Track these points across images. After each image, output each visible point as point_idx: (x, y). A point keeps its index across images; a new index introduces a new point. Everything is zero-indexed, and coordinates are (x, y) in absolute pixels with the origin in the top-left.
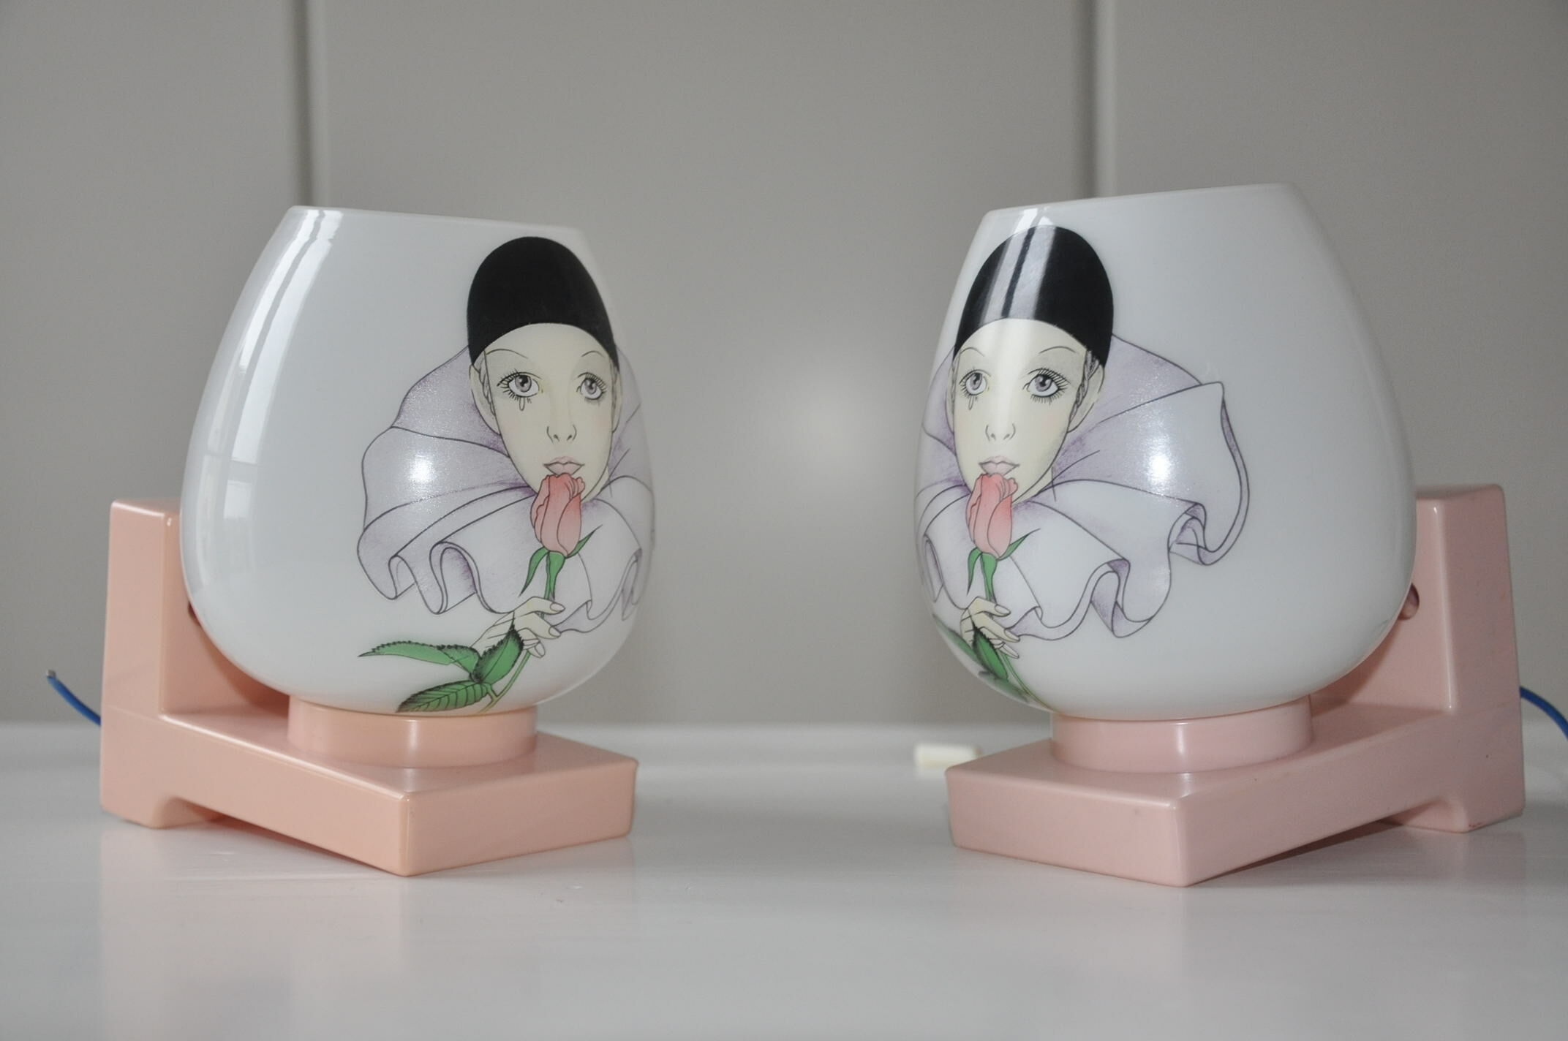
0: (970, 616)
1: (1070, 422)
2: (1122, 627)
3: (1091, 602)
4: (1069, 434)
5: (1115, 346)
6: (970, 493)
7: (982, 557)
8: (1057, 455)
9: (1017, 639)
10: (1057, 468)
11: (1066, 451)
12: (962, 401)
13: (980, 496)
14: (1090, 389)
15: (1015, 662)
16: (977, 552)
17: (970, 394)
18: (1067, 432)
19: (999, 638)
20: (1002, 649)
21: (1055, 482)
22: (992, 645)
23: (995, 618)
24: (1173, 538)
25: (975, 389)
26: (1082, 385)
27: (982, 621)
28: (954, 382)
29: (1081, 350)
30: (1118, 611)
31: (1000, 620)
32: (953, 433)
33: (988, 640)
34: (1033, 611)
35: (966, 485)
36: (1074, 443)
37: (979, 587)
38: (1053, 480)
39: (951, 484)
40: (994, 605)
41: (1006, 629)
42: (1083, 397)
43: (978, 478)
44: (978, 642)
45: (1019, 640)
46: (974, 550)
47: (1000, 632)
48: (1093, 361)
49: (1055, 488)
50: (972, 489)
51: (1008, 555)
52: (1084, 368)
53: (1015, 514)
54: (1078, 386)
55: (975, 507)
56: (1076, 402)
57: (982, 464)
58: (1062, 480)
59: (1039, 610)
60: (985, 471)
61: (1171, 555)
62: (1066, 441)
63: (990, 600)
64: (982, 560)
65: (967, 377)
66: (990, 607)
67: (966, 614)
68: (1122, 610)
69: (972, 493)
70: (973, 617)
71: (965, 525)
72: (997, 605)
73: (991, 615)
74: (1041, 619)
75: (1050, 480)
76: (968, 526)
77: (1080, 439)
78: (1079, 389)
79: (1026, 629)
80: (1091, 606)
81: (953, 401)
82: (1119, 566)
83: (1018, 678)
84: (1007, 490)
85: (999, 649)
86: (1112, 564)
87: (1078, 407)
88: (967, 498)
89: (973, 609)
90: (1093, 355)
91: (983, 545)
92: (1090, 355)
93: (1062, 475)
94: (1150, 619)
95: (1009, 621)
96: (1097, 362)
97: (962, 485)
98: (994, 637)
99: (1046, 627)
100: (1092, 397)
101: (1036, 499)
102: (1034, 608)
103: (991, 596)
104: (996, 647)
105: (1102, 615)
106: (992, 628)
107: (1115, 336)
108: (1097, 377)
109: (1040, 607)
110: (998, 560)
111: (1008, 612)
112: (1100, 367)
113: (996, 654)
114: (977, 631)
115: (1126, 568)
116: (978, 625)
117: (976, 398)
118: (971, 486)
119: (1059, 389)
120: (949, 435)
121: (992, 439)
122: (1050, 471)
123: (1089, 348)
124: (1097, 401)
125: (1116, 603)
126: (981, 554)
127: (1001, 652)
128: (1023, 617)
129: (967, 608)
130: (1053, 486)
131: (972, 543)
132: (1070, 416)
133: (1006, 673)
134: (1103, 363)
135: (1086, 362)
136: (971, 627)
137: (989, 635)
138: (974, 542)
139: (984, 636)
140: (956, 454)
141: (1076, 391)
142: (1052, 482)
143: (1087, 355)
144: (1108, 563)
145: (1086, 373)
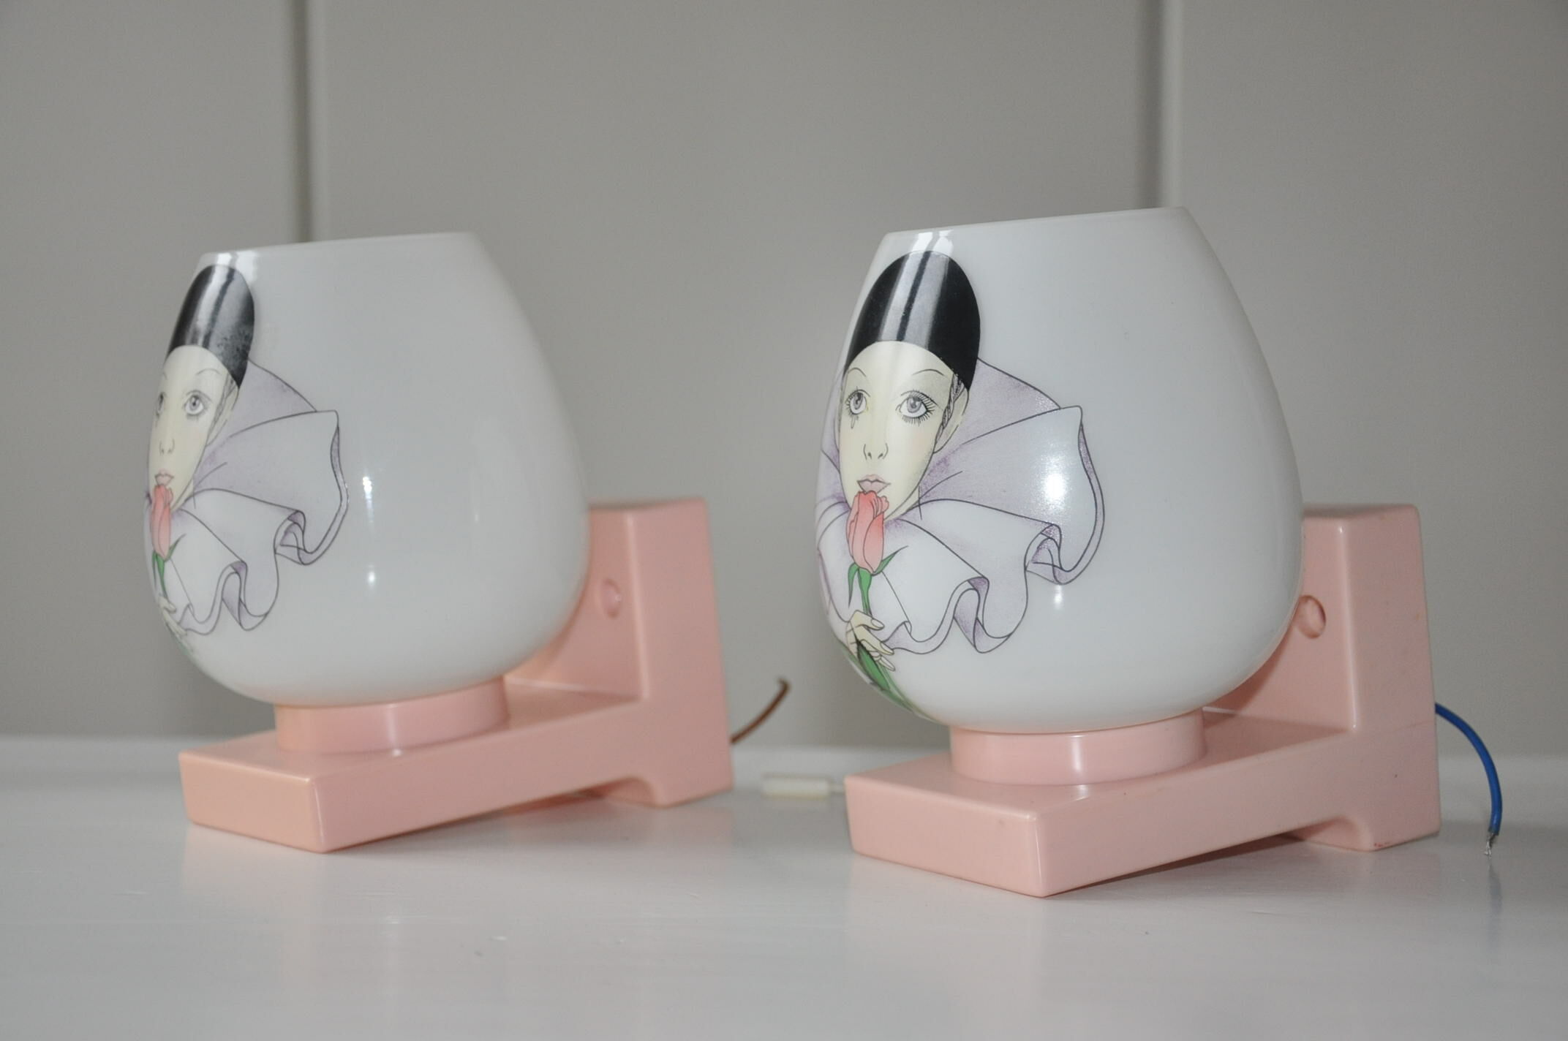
0: (852, 629)
1: (936, 443)
2: (983, 643)
3: (954, 618)
4: (935, 455)
5: (980, 369)
6: (849, 509)
7: (859, 573)
8: (924, 475)
9: (891, 651)
10: (923, 488)
11: (931, 471)
12: (846, 419)
13: (858, 513)
14: (955, 411)
15: (892, 674)
16: (855, 568)
17: (853, 413)
18: (934, 453)
19: (877, 651)
20: (880, 661)
21: (922, 501)
22: (872, 657)
23: (872, 631)
24: (1029, 557)
25: (856, 409)
26: (948, 408)
27: (862, 634)
28: (841, 401)
29: (948, 373)
30: (979, 626)
31: (875, 633)
32: (838, 451)
33: (868, 652)
34: (903, 626)
35: (846, 502)
36: (938, 464)
37: (857, 602)
38: (920, 498)
39: (836, 501)
40: (870, 618)
41: (882, 642)
42: (949, 419)
43: (856, 496)
44: (861, 654)
45: (893, 654)
46: (852, 565)
47: (877, 644)
48: (958, 384)
49: (921, 507)
50: (851, 505)
51: (880, 571)
52: (951, 391)
53: (886, 532)
54: (944, 409)
55: (854, 524)
56: (942, 424)
57: (859, 482)
58: (928, 499)
59: (907, 624)
60: (862, 489)
61: (1027, 573)
62: (931, 462)
63: (867, 614)
64: (862, 575)
65: (850, 397)
66: (867, 620)
67: (849, 628)
68: (983, 626)
69: (851, 509)
70: (856, 630)
71: (846, 541)
72: (873, 619)
73: (868, 628)
74: (910, 634)
75: (917, 499)
76: (848, 541)
77: (945, 460)
78: (945, 412)
79: (897, 643)
80: (954, 621)
81: (840, 420)
82: (979, 583)
83: (898, 690)
84: (880, 509)
85: (878, 661)
86: (972, 582)
87: (944, 428)
88: (847, 515)
89: (855, 622)
90: (959, 378)
91: (860, 562)
92: (956, 378)
93: (928, 494)
94: (1009, 636)
95: (884, 635)
96: (962, 385)
97: (843, 501)
98: (873, 650)
99: (917, 641)
100: (957, 419)
101: (905, 518)
102: (904, 623)
103: (868, 611)
104: (875, 659)
105: (964, 631)
106: (871, 641)
107: (980, 360)
108: (961, 401)
109: (909, 622)
110: (872, 575)
111: (882, 626)
112: (965, 389)
113: (876, 665)
114: (859, 643)
115: (986, 586)
116: (860, 639)
117: (858, 417)
118: (850, 502)
119: (928, 411)
120: (835, 453)
121: (868, 457)
122: (917, 490)
123: (955, 373)
124: (961, 423)
125: (977, 619)
126: (858, 570)
127: (880, 664)
128: (895, 631)
129: (849, 622)
130: (920, 505)
131: (851, 558)
132: (936, 437)
133: (887, 685)
134: (968, 386)
135: (952, 385)
136: (854, 640)
137: (869, 648)
138: (853, 557)
139: (864, 648)
140: (839, 471)
141: (943, 412)
142: (919, 501)
143: (953, 376)
144: (969, 581)
145: (952, 395)
